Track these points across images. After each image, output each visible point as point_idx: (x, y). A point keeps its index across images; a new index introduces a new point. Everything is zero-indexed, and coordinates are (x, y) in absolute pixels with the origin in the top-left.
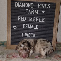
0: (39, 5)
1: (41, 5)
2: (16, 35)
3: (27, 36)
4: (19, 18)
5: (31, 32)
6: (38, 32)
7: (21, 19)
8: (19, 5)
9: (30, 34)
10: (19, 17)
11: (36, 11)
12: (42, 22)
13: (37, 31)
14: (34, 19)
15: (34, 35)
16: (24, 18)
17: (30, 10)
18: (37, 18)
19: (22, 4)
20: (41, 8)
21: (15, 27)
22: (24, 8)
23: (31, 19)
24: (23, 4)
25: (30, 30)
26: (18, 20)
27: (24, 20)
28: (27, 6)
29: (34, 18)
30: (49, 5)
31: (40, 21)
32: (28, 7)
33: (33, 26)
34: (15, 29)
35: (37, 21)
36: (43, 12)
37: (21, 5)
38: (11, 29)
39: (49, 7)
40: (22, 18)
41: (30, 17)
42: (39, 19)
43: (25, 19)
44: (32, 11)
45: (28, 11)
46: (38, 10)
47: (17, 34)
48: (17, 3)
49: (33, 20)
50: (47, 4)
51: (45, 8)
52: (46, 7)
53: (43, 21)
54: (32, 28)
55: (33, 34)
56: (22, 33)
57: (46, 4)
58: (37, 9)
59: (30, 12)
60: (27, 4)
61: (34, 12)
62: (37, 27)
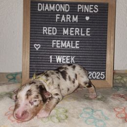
0: (80, 7)
1: (82, 7)
2: (39, 60)
3: (59, 62)
4: (45, 30)
6: (79, 54)
7: (47, 31)
8: (45, 8)
10: (44, 28)
11: (75, 17)
12: (86, 35)
13: (78, 51)
14: (71, 31)
15: (72, 59)
16: (54, 29)
17: (63, 16)
18: (76, 29)
19: (49, 6)
20: (84, 12)
21: (37, 45)
22: (54, 13)
23: (65, 32)
24: (52, 6)
25: (65, 51)
26: (44, 33)
27: (53, 34)
28: (58, 9)
29: (71, 29)
30: (96, 7)
31: (82, 35)
32: (60, 11)
33: (70, 43)
34: (37, 49)
35: (77, 35)
36: (87, 18)
37: (48, 8)
38: (30, 49)
39: (96, 10)
40: (50, 29)
41: (64, 27)
42: (80, 30)
43: (54, 32)
44: (67, 18)
45: (61, 17)
46: (77, 16)
47: (41, 58)
48: (40, 5)
50: (92, 6)
51: (90, 12)
52: (91, 10)
55: (70, 57)
56: (51, 57)
57: (90, 6)
58: (77, 14)
59: (64, 19)
60: (58, 6)
61: (71, 19)
62: (77, 44)
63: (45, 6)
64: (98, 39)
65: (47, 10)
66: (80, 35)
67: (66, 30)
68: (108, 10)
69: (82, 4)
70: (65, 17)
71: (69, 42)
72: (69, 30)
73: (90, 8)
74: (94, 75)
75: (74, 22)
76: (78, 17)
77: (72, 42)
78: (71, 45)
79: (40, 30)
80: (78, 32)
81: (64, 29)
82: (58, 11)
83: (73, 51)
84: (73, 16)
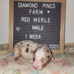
0: (44, 5)
1: (45, 5)
3: (31, 38)
5: (36, 33)
6: (43, 33)
7: (24, 20)
8: (22, 6)
9: (34, 36)
10: (22, 18)
14: (39, 20)
15: (39, 36)
17: (34, 10)
18: (42, 18)
19: (25, 4)
20: (46, 8)
21: (18, 28)
22: (28, 8)
23: (35, 20)
24: (27, 4)
26: (22, 21)
27: (28, 21)
28: (30, 6)
29: (39, 18)
30: (54, 5)
31: (45, 22)
32: (32, 7)
34: (18, 30)
35: (42, 22)
36: (48, 12)
37: (24, 6)
38: (14, 30)
39: (54, 7)
42: (44, 19)
44: (36, 12)
45: (32, 11)
47: (20, 36)
48: (20, 4)
49: (37, 20)
51: (50, 8)
53: (48, 22)
54: (37, 29)
56: (26, 35)
57: (50, 4)
58: (42, 9)
59: (34, 12)
60: (30, 4)
61: (39, 12)
62: (42, 28)
63: (23, 4)
64: (55, 25)
65: (24, 7)
66: (44, 22)
67: (35, 19)
68: (61, 7)
69: (45, 3)
70: (35, 11)
71: (37, 26)
72: (37, 19)
73: (50, 6)
74: (53, 46)
75: (40, 14)
76: (43, 11)
77: (39, 26)
78: (38, 28)
79: (19, 19)
80: (43, 20)
81: (34, 18)
82: (30, 7)
83: (40, 32)
84: (40, 10)
